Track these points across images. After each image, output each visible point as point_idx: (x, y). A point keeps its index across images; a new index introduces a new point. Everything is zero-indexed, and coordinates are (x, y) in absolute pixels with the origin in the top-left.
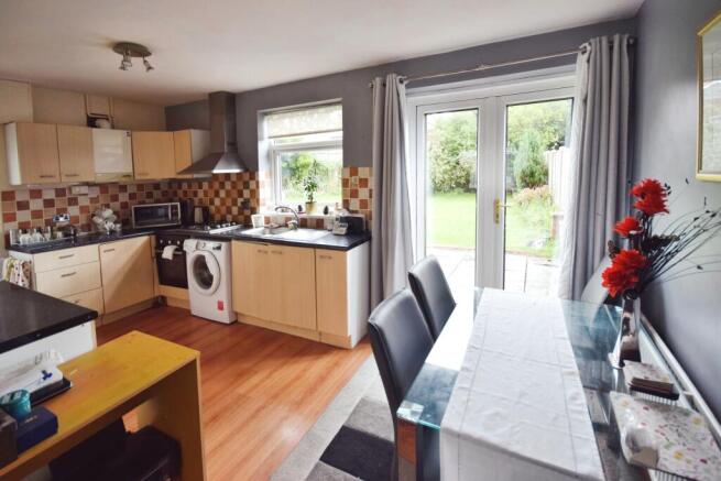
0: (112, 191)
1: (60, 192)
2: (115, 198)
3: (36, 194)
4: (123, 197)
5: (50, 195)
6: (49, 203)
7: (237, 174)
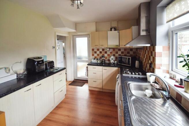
0: (116, 50)
1: (103, 50)
2: (117, 53)
3: (98, 50)
4: (120, 53)
5: (101, 50)
6: (101, 52)
7: (149, 46)
